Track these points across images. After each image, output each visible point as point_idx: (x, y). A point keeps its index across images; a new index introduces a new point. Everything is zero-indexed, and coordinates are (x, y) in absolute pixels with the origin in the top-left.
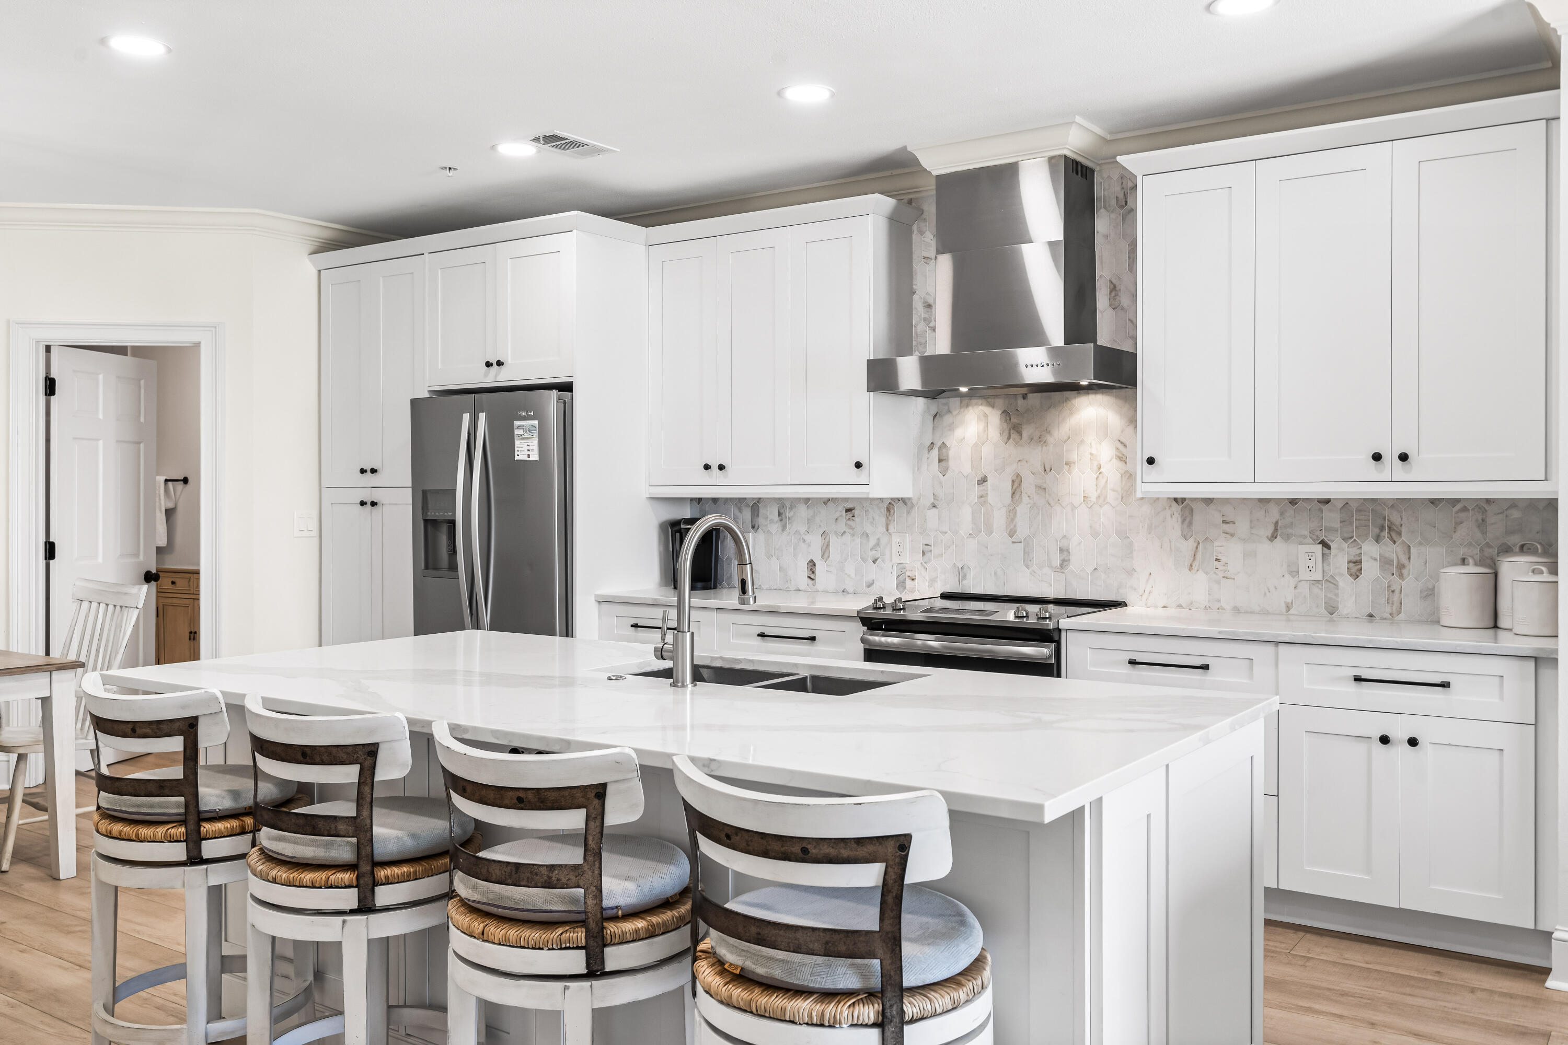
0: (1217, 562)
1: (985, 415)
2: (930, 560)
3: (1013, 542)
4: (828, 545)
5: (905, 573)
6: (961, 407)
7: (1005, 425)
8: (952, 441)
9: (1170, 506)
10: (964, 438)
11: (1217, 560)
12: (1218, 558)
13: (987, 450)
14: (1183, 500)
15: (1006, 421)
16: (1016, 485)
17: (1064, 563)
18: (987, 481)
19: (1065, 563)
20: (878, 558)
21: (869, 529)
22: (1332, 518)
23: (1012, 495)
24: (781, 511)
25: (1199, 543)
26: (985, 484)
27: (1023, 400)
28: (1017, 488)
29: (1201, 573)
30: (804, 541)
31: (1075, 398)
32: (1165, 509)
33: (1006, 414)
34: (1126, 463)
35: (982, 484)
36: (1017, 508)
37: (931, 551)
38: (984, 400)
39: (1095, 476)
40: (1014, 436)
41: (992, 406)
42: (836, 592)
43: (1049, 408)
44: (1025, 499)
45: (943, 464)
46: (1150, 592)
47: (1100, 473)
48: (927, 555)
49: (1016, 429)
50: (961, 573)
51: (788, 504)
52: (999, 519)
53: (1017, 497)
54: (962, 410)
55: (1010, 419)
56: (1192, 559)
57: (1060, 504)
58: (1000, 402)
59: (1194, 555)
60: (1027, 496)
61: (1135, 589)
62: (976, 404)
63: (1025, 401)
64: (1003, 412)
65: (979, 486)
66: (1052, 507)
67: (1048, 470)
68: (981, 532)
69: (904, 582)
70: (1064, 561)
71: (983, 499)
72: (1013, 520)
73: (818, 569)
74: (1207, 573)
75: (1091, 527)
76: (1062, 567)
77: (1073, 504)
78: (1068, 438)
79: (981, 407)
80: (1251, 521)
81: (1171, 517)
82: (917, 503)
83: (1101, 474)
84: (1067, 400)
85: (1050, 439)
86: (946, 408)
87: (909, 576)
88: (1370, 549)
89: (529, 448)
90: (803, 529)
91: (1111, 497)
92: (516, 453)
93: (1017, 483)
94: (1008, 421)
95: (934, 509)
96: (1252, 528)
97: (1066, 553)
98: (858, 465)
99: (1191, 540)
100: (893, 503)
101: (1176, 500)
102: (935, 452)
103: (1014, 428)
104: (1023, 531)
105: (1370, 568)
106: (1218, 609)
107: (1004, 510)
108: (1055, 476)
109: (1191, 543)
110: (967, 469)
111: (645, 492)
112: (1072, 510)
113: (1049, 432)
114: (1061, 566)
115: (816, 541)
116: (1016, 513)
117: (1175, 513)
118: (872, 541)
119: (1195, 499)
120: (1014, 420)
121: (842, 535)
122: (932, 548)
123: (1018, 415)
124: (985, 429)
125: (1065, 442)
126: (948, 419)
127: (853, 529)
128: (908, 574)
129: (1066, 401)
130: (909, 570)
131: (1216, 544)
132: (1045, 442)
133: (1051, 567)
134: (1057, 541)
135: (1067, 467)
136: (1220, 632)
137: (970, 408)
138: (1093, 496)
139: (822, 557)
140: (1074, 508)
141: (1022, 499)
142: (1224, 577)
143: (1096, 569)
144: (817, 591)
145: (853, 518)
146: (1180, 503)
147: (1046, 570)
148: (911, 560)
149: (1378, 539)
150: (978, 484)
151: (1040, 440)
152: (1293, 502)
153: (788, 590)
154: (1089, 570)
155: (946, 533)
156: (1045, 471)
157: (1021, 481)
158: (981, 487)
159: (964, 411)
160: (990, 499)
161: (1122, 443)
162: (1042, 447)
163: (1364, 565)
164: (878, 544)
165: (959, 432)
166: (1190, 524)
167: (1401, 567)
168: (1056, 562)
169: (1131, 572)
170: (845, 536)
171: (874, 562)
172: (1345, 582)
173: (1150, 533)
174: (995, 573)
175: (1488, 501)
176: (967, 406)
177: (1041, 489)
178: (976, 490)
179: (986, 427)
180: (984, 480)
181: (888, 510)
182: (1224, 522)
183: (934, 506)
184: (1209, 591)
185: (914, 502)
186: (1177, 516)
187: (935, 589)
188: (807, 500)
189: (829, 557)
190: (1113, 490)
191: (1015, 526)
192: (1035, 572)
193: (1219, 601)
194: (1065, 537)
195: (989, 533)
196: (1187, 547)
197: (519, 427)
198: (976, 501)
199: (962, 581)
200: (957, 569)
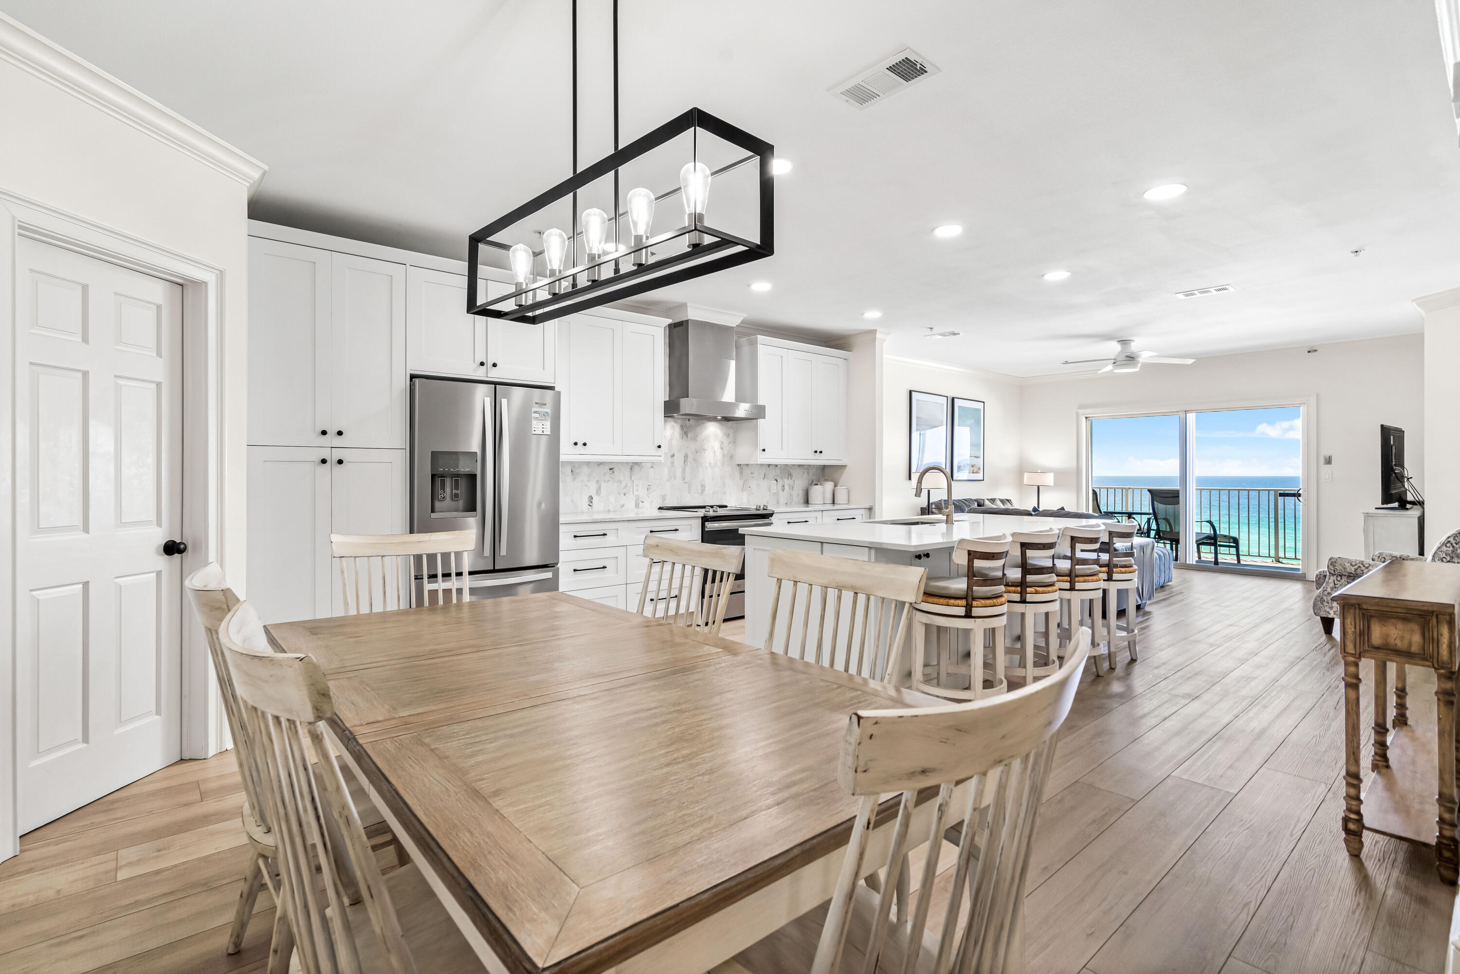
4: (600, 487)
5: (639, 499)
11: (749, 487)
13: (674, 442)
16: (685, 458)
18: (675, 456)
20: (627, 493)
21: (622, 478)
22: (778, 471)
25: (745, 481)
27: (687, 420)
30: (586, 486)
31: (707, 423)
36: (686, 468)
37: (651, 488)
38: (673, 420)
39: (713, 455)
40: (685, 437)
41: (676, 423)
42: (604, 512)
43: (698, 426)
44: (689, 464)
48: (649, 490)
49: (686, 434)
50: (664, 498)
51: (576, 465)
52: (679, 473)
53: (686, 462)
57: (701, 467)
71: (672, 464)
73: (594, 501)
75: (712, 476)
80: (759, 473)
84: (703, 423)
88: (787, 482)
89: (543, 426)
91: (719, 464)
92: (533, 429)
95: (652, 469)
98: (659, 447)
100: (634, 466)
104: (687, 479)
105: (786, 487)
114: (702, 493)
115: (593, 486)
116: (685, 470)
118: (623, 485)
119: (743, 465)
120: (685, 430)
123: (686, 428)
124: (674, 432)
127: (613, 479)
128: (641, 500)
130: (641, 498)
134: (700, 482)
135: (704, 451)
139: (597, 494)
140: (706, 468)
148: (642, 493)
149: (788, 479)
150: (671, 457)
151: (695, 439)
152: (769, 465)
153: (578, 513)
154: (711, 493)
155: (657, 479)
157: (688, 456)
158: (672, 459)
160: (676, 464)
162: (695, 442)
163: (785, 487)
164: (626, 486)
166: (742, 474)
167: (793, 487)
168: (700, 491)
169: (724, 493)
170: (609, 482)
171: (624, 495)
172: (781, 492)
174: (677, 497)
175: (809, 465)
177: (695, 460)
178: (670, 460)
180: (673, 456)
181: (631, 469)
182: (751, 473)
183: (652, 467)
184: (747, 499)
185: (644, 465)
187: (653, 506)
188: (588, 464)
189: (601, 493)
191: (685, 476)
194: (703, 480)
195: (675, 479)
196: (741, 482)
197: (535, 412)
198: (670, 464)
199: (664, 501)
200: (662, 496)
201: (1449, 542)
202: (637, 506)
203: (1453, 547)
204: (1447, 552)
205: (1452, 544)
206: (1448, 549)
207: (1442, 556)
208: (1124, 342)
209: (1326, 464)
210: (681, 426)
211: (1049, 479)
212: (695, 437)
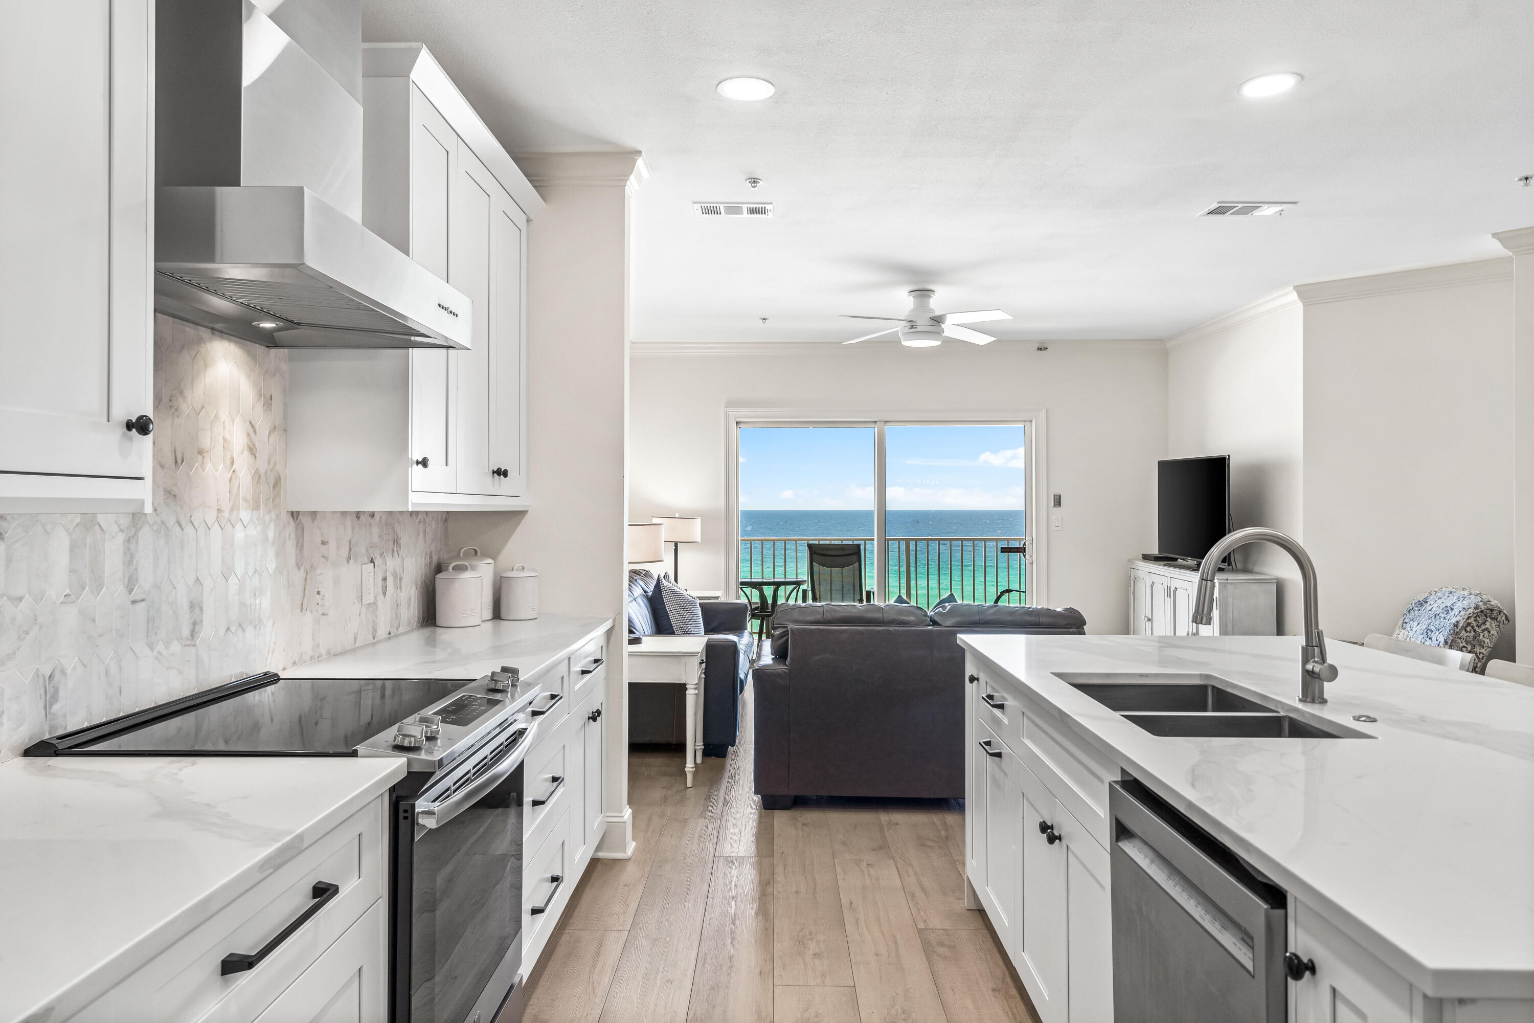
0: (319, 596)
3: (133, 602)
9: (289, 523)
11: (318, 593)
12: (319, 590)
14: (299, 514)
17: (195, 629)
22: (375, 533)
25: (308, 573)
29: (308, 613)
32: (285, 527)
34: (257, 458)
39: (230, 476)
46: (273, 651)
47: (234, 472)
50: (50, 687)
52: (113, 557)
56: (303, 595)
57: (193, 524)
59: (305, 590)
67: (179, 461)
70: (195, 624)
72: (133, 557)
74: (312, 612)
76: (192, 636)
78: (203, 408)
80: (339, 540)
81: (290, 539)
83: (235, 475)
88: (389, 562)
91: (243, 510)
96: (337, 548)
97: (198, 610)
98: (141, 425)
99: (303, 569)
104: (145, 581)
105: (390, 584)
107: (120, 539)
108: (188, 474)
109: (302, 574)
112: (206, 533)
113: (181, 392)
116: (138, 543)
117: (292, 533)
125: (200, 414)
131: (318, 572)
133: (180, 639)
134: (188, 590)
135: (200, 457)
138: (227, 508)
140: (207, 528)
142: (322, 614)
143: (228, 629)
146: (296, 518)
147: (175, 646)
149: (392, 556)
152: (360, 515)
154: (222, 633)
156: (176, 462)
161: (253, 426)
162: (173, 418)
163: (388, 581)
166: (303, 547)
167: (400, 580)
168: (187, 629)
169: (258, 626)
172: (381, 602)
174: (107, 672)
182: (322, 542)
184: (313, 635)
186: (294, 536)
190: (246, 500)
191: (136, 569)
192: (160, 654)
193: (319, 646)
194: (198, 582)
199: (50, 708)
200: (41, 680)
201: (1469, 624)
203: (1475, 631)
204: (1468, 639)
205: (1473, 627)
206: (1468, 634)
207: (1461, 645)
208: (922, 293)
209: (1055, 506)
211: (695, 530)
212: (171, 396)
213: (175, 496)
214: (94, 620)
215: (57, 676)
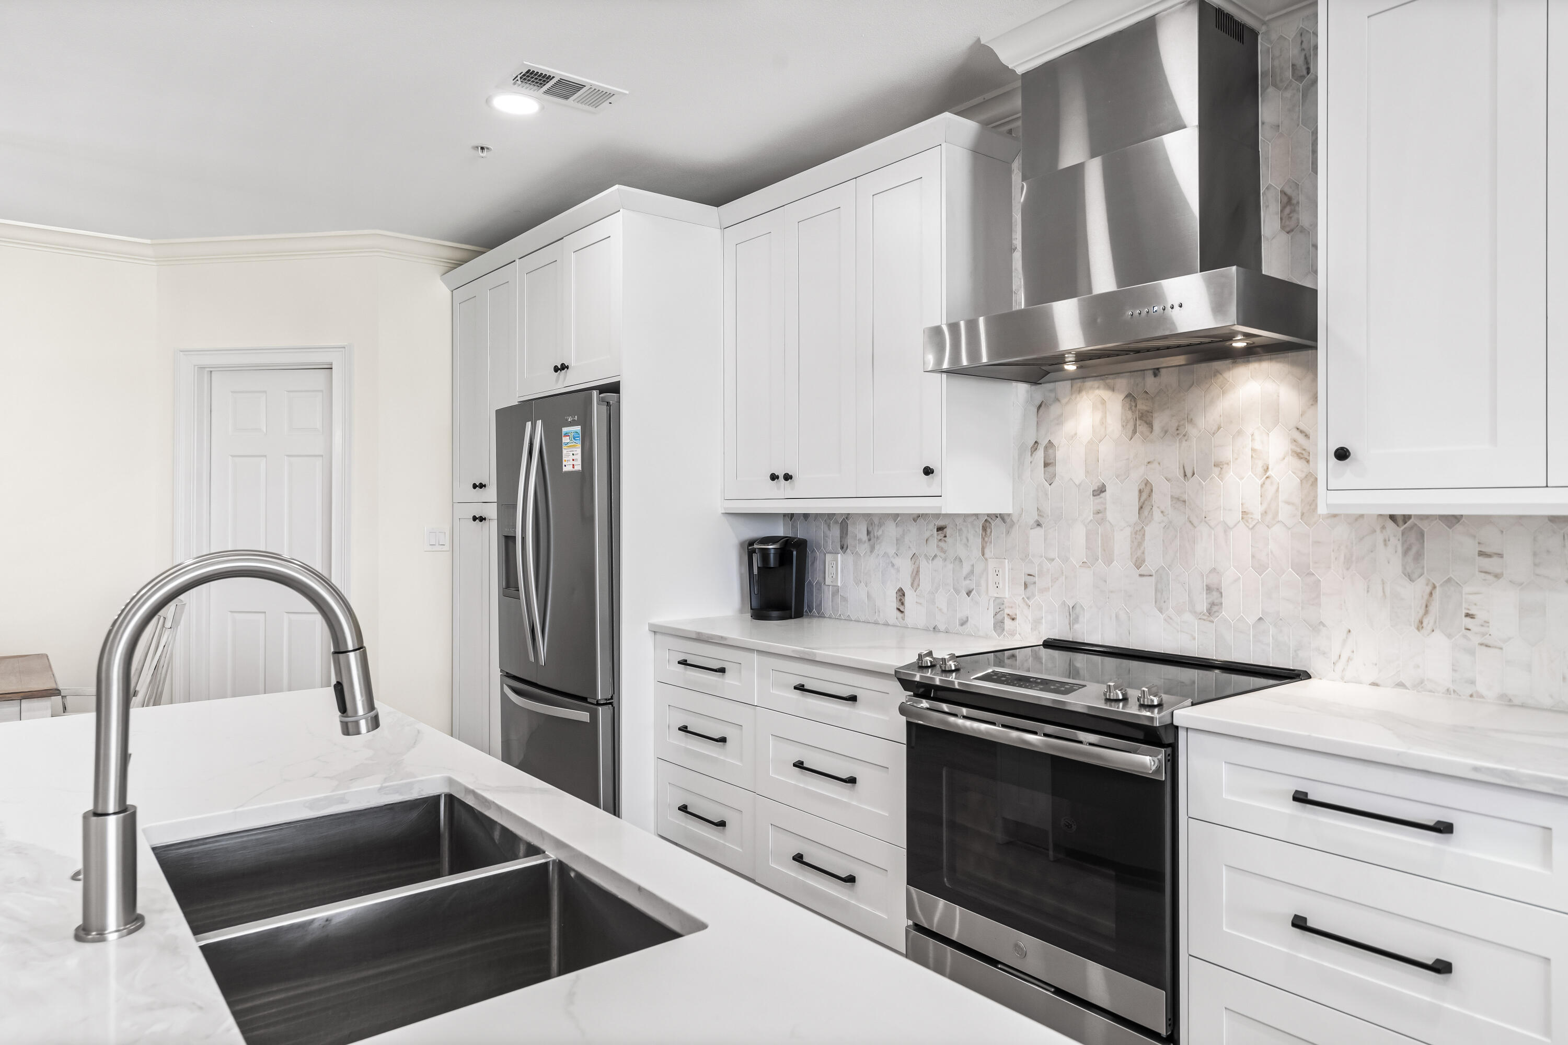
0: (1468, 620)
1: (1103, 402)
2: (1034, 595)
3: (1141, 575)
4: (918, 572)
5: (1003, 610)
6: (1072, 394)
7: (1129, 414)
8: (1060, 439)
9: (1383, 528)
10: (1076, 434)
11: (1467, 615)
12: (1470, 612)
13: (1106, 450)
14: (1406, 518)
15: (1130, 408)
16: (1144, 496)
17: (1213, 608)
18: (1105, 491)
19: (1215, 608)
20: (973, 590)
21: (962, 552)
23: (1139, 510)
24: (870, 529)
25: (1434, 587)
26: (1102, 495)
27: (1153, 376)
28: (1146, 500)
29: (1438, 637)
30: (893, 565)
31: (1229, 369)
32: (1375, 531)
33: (1130, 397)
34: (1308, 462)
35: (1099, 495)
36: (1147, 529)
37: (1035, 583)
38: (1101, 381)
39: (1260, 482)
40: (1142, 428)
41: (1113, 389)
42: (926, 630)
43: (1190, 387)
44: (1157, 515)
45: (1050, 469)
46: (1349, 659)
47: (1267, 478)
48: (1030, 588)
49: (1145, 418)
50: (1073, 614)
51: (876, 521)
52: (1122, 542)
53: (1146, 512)
54: (1074, 396)
55: (1136, 406)
56: (1422, 612)
57: (1207, 523)
58: (1122, 383)
59: (1427, 606)
60: (1160, 512)
61: (1324, 653)
62: (1092, 388)
63: (1157, 379)
64: (1127, 396)
65: (1095, 497)
66: (1195, 527)
67: (1189, 474)
68: (1098, 560)
69: (1002, 622)
70: (1213, 604)
71: (1100, 515)
72: (1140, 544)
73: (908, 600)
74: (1449, 636)
75: (1253, 557)
76: (1209, 614)
77: (1225, 523)
78: (1219, 428)
79: (1097, 392)
80: (1535, 554)
81: (1386, 545)
82: (1018, 520)
83: (1268, 481)
84: (1217, 373)
85: (1193, 431)
86: (1053, 395)
87: (1009, 615)
89: (573, 457)
90: (892, 551)
91: (1284, 512)
92: (564, 463)
93: (1146, 492)
94: (1133, 408)
95: (1039, 528)
96: (1536, 565)
97: (1215, 594)
98: (928, 471)
99: (1421, 582)
100: (989, 520)
101: (1392, 518)
102: (1040, 453)
103: (1141, 418)
104: (1153, 562)
106: (1471, 696)
107: (1128, 531)
108: (1200, 483)
109: (1419, 588)
110: (1079, 475)
111: (720, 507)
112: (1225, 532)
113: (1191, 421)
114: (1210, 612)
115: (905, 565)
116: (1144, 535)
117: (1392, 539)
118: (966, 569)
119: (1424, 517)
120: (1142, 406)
121: (933, 559)
122: (1036, 579)
123: (1147, 399)
124: (1103, 422)
125: (1214, 434)
126: (1055, 410)
127: (945, 552)
128: (1007, 611)
129: (1215, 375)
130: (1009, 607)
131: (1467, 589)
132: (1184, 435)
133: (1194, 612)
134: (1203, 576)
135: (1217, 470)
136: (1476, 769)
137: (1084, 393)
138: (1257, 510)
139: (912, 585)
140: (1227, 529)
141: (1152, 515)
142: (1481, 644)
143: (1260, 619)
144: (906, 627)
145: (945, 539)
146: (1400, 522)
147: (1188, 617)
148: (1011, 593)
150: (1093, 495)
151: (1178, 432)
153: (876, 623)
154: (1251, 620)
155: (1053, 560)
156: (1185, 475)
157: (1152, 491)
158: (1098, 500)
159: (1076, 398)
160: (1110, 515)
161: (1302, 432)
162: (1180, 441)
164: (972, 572)
165: (1069, 427)
166: (1419, 556)
168: (1202, 607)
169: (1317, 627)
170: (936, 560)
171: (968, 594)
173: (1348, 569)
174: (1117, 616)
176: (1080, 391)
177: (1180, 501)
178: (1091, 504)
179: (1104, 418)
180: (1101, 490)
181: (984, 529)
182: (1482, 554)
183: (1039, 525)
184: (1453, 665)
185: (1015, 519)
186: (1396, 543)
187: (1039, 633)
189: (919, 585)
190: (1288, 503)
191: (1143, 553)
192: (1171, 619)
193: (1473, 682)
194: (1214, 570)
195: (1109, 561)
196: (1413, 592)
197: (566, 435)
198: (1091, 517)
199: (1073, 625)
200: (1067, 608)
202: (999, 625)
210: (1129, 396)
212: (1178, 426)
213: (1184, 501)
214: (1106, 581)
215: (1078, 609)
